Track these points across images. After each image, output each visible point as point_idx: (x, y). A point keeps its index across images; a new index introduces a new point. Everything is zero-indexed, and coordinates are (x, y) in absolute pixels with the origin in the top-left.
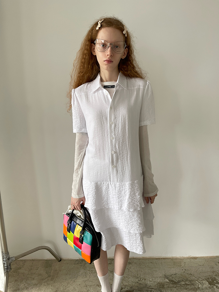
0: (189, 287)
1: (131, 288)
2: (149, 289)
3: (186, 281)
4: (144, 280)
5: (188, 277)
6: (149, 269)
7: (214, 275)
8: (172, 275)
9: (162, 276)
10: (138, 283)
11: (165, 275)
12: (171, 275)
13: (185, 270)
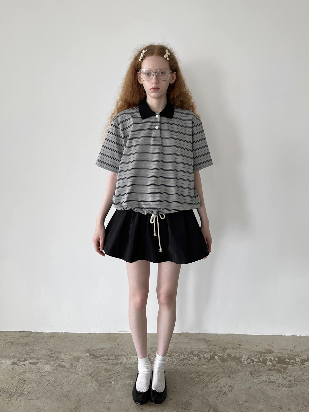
0: (110, 361)
1: (37, 360)
2: (59, 362)
3: (110, 356)
4: (58, 353)
5: (116, 352)
6: (73, 343)
7: (151, 351)
8: (98, 349)
9: (83, 350)
10: (49, 355)
11: (88, 349)
12: (96, 350)
13: (118, 345)
